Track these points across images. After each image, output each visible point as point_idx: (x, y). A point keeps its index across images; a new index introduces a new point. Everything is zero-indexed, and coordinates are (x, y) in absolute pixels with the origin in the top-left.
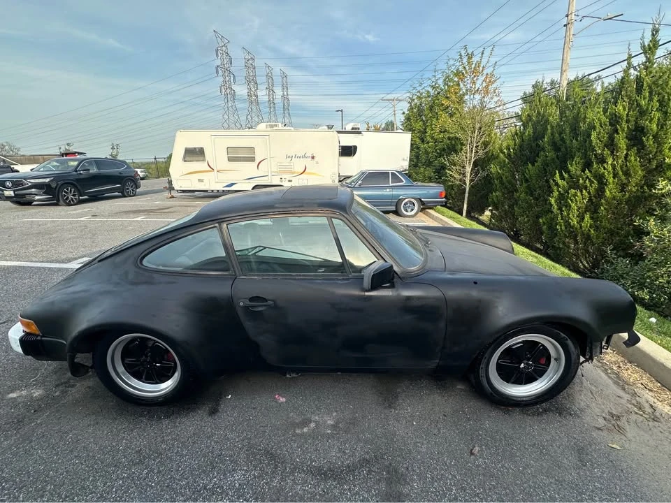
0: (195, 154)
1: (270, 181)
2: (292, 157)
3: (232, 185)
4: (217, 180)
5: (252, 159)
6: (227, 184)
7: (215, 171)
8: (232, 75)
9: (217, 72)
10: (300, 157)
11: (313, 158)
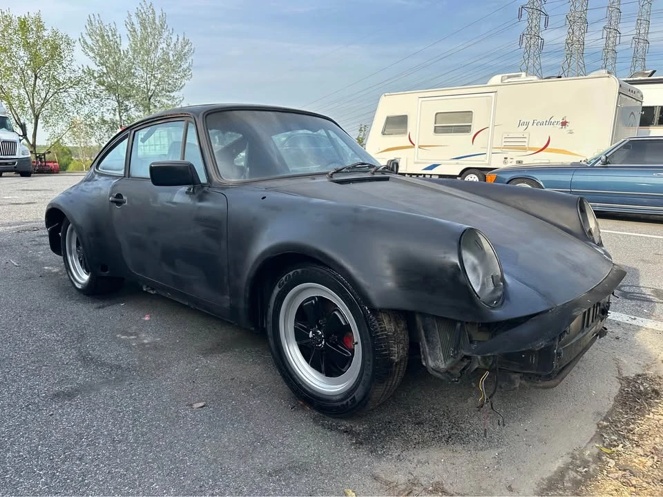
0: (397, 123)
1: (487, 162)
2: (528, 124)
3: (434, 166)
4: (416, 160)
5: (465, 129)
6: (429, 165)
7: (416, 146)
8: (543, 17)
9: (520, 16)
10: (542, 124)
11: (564, 124)
